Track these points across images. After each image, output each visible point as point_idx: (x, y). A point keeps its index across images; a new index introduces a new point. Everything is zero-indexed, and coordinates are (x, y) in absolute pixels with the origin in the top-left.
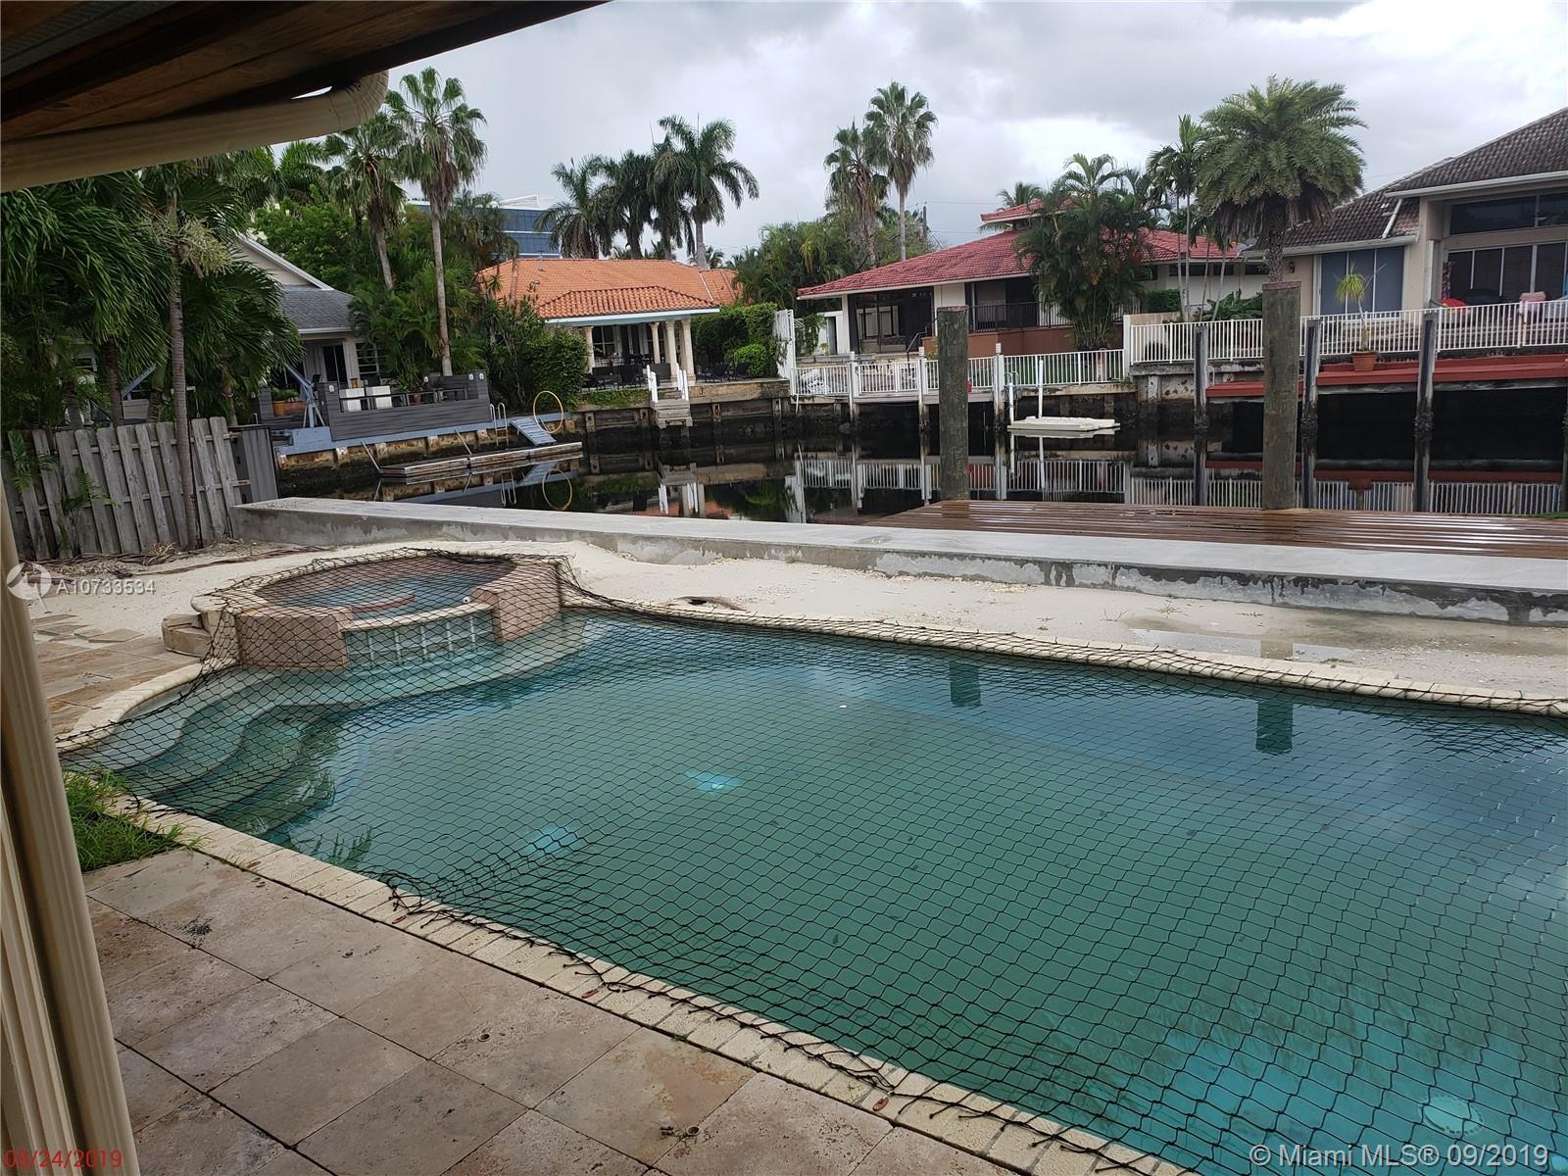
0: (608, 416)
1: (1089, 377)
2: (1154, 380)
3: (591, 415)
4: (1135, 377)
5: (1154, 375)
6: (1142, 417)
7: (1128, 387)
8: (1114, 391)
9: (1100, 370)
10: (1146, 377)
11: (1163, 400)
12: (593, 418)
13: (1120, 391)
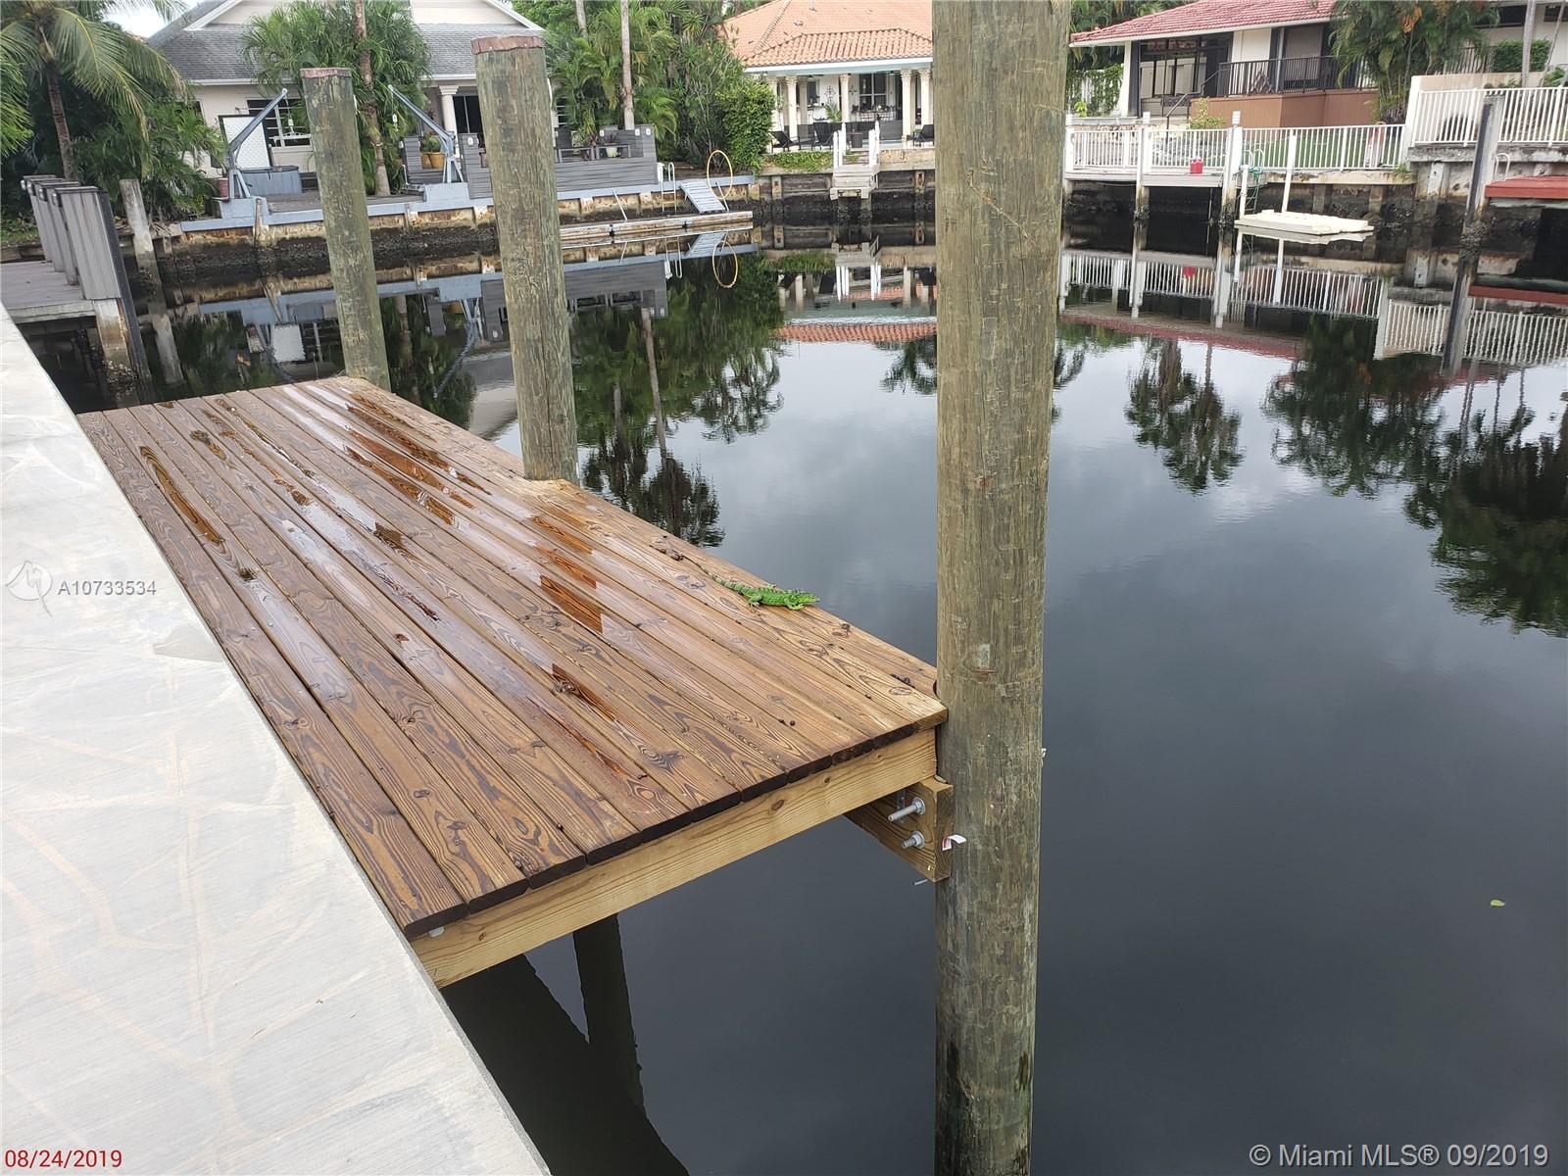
0: (798, 181)
1: (1356, 160)
2: (1439, 169)
3: (779, 179)
4: (1415, 164)
5: (1439, 162)
6: (1416, 219)
7: (1403, 177)
8: (1384, 181)
9: (1372, 153)
10: (1428, 164)
11: (1449, 197)
12: (780, 183)
13: (1390, 182)
